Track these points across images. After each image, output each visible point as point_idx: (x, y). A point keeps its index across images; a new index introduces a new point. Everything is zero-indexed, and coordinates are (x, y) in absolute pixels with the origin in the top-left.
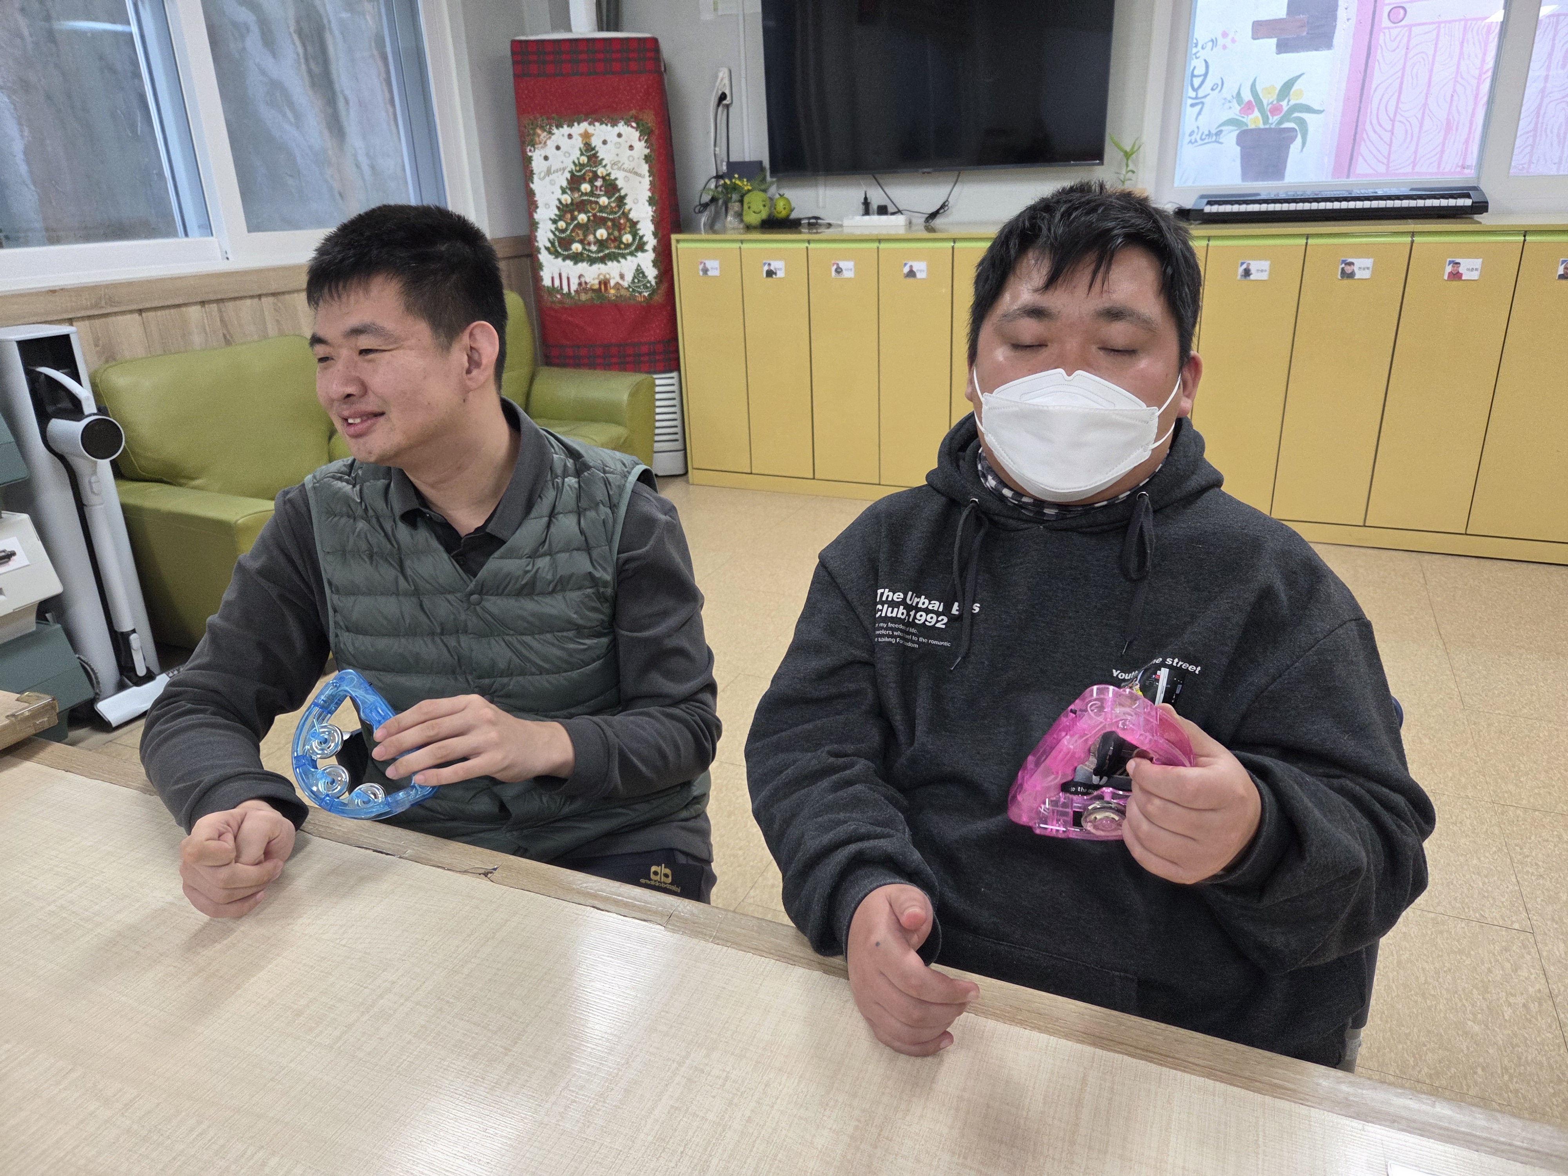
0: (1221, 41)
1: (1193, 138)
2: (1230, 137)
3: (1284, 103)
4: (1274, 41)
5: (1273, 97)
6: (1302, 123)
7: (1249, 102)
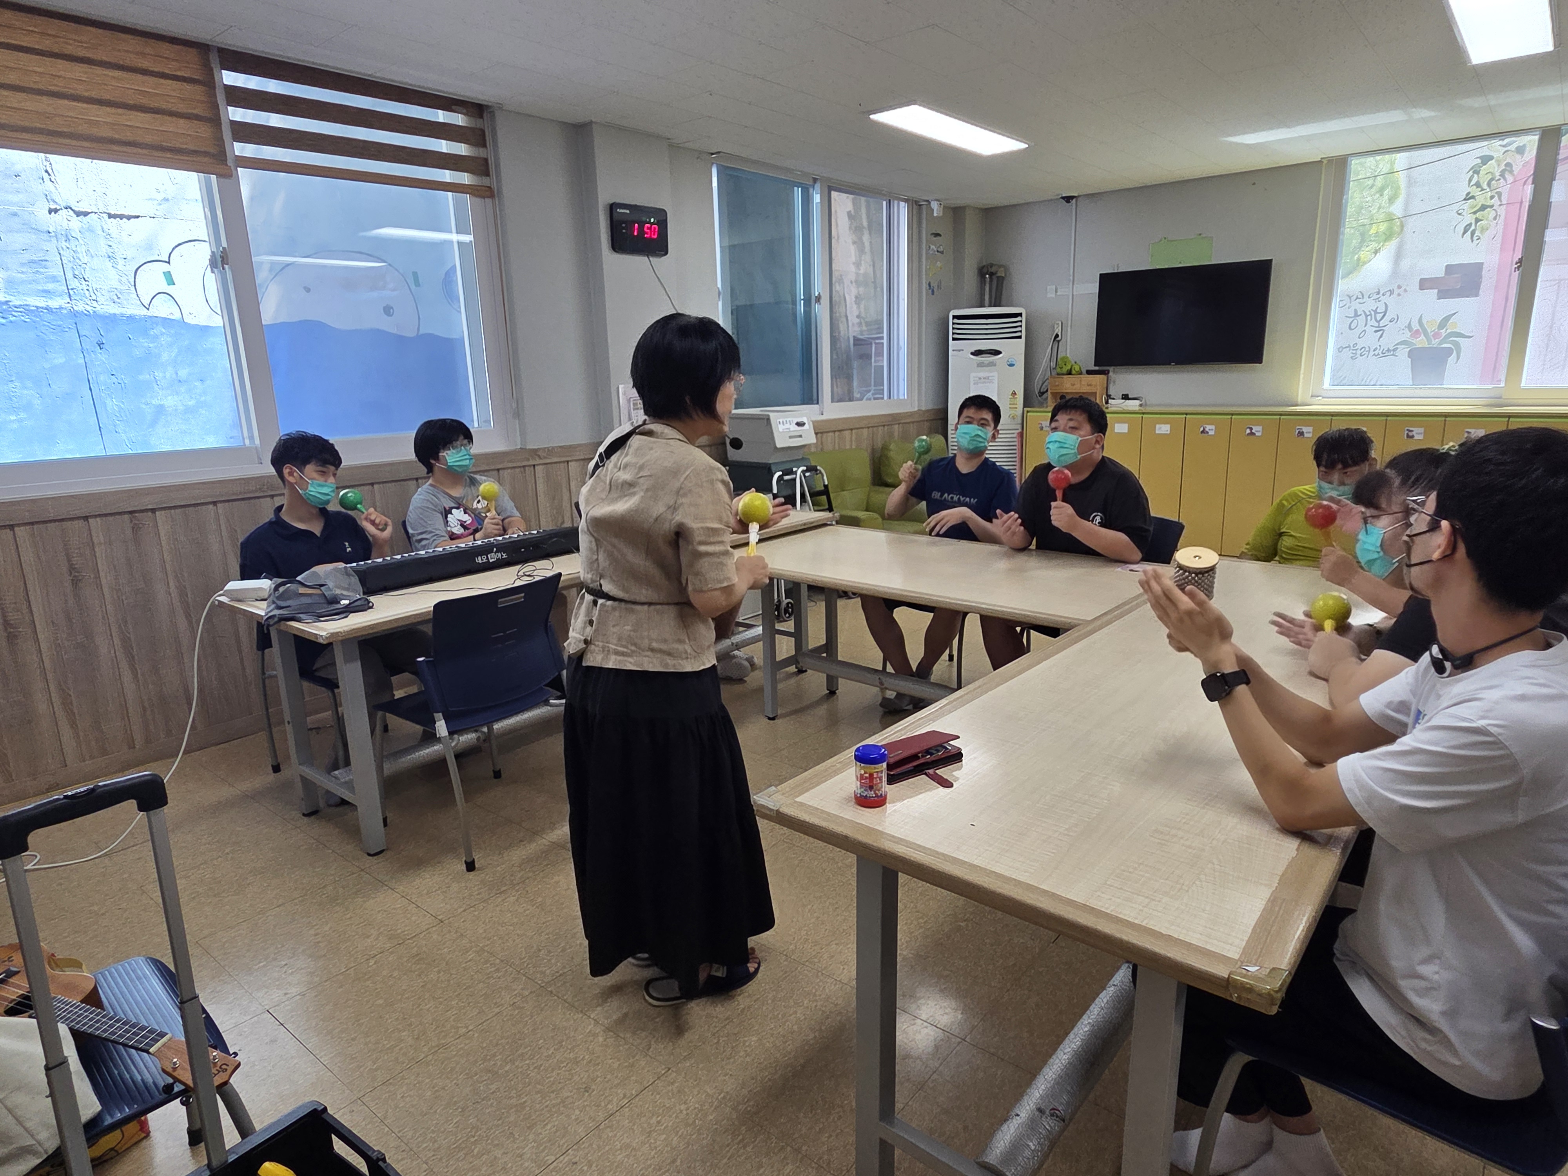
0: (1396, 292)
1: (1376, 352)
2: (1403, 352)
3: (1443, 331)
4: (1436, 291)
5: (1435, 328)
6: (1457, 345)
7: (1417, 331)
